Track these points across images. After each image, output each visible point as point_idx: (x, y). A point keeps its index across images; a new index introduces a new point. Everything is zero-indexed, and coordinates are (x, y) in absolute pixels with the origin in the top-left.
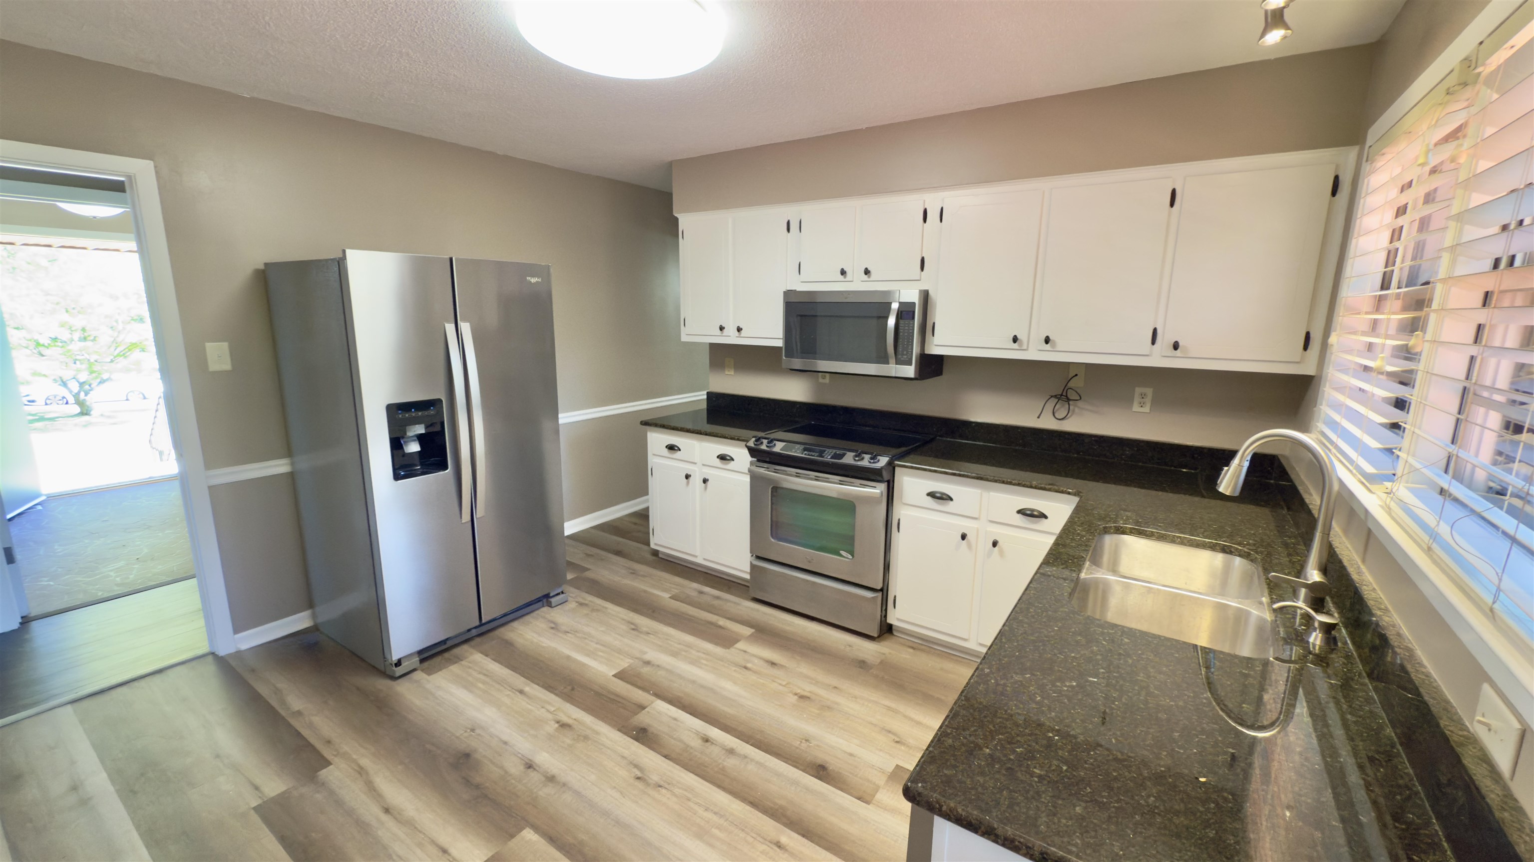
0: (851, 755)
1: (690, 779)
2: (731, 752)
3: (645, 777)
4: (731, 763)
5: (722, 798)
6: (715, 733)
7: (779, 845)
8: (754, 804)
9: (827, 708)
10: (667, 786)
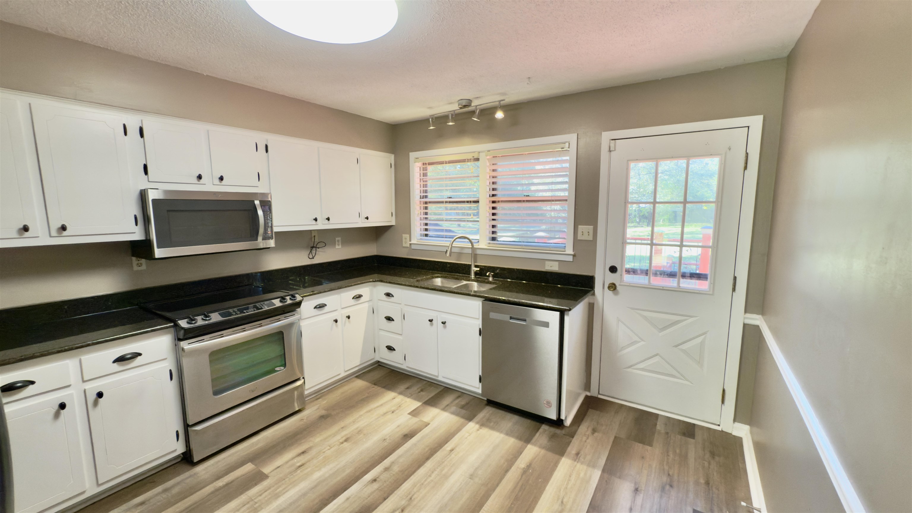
0: (398, 426)
1: (406, 486)
2: (386, 469)
3: (402, 507)
4: (396, 469)
5: (422, 471)
6: (369, 477)
7: (452, 450)
8: (428, 459)
9: (360, 432)
10: (411, 496)
